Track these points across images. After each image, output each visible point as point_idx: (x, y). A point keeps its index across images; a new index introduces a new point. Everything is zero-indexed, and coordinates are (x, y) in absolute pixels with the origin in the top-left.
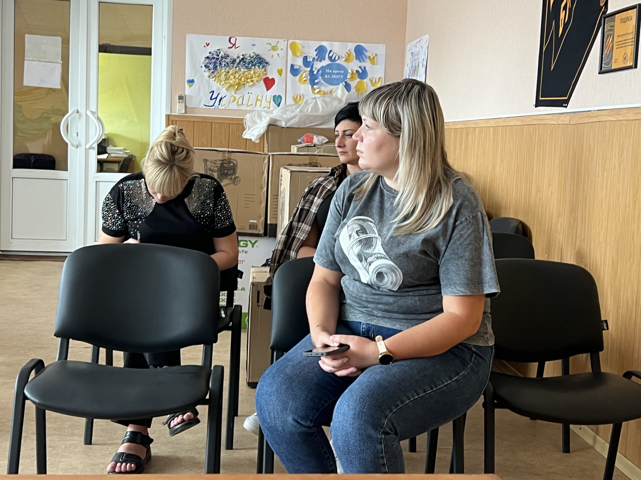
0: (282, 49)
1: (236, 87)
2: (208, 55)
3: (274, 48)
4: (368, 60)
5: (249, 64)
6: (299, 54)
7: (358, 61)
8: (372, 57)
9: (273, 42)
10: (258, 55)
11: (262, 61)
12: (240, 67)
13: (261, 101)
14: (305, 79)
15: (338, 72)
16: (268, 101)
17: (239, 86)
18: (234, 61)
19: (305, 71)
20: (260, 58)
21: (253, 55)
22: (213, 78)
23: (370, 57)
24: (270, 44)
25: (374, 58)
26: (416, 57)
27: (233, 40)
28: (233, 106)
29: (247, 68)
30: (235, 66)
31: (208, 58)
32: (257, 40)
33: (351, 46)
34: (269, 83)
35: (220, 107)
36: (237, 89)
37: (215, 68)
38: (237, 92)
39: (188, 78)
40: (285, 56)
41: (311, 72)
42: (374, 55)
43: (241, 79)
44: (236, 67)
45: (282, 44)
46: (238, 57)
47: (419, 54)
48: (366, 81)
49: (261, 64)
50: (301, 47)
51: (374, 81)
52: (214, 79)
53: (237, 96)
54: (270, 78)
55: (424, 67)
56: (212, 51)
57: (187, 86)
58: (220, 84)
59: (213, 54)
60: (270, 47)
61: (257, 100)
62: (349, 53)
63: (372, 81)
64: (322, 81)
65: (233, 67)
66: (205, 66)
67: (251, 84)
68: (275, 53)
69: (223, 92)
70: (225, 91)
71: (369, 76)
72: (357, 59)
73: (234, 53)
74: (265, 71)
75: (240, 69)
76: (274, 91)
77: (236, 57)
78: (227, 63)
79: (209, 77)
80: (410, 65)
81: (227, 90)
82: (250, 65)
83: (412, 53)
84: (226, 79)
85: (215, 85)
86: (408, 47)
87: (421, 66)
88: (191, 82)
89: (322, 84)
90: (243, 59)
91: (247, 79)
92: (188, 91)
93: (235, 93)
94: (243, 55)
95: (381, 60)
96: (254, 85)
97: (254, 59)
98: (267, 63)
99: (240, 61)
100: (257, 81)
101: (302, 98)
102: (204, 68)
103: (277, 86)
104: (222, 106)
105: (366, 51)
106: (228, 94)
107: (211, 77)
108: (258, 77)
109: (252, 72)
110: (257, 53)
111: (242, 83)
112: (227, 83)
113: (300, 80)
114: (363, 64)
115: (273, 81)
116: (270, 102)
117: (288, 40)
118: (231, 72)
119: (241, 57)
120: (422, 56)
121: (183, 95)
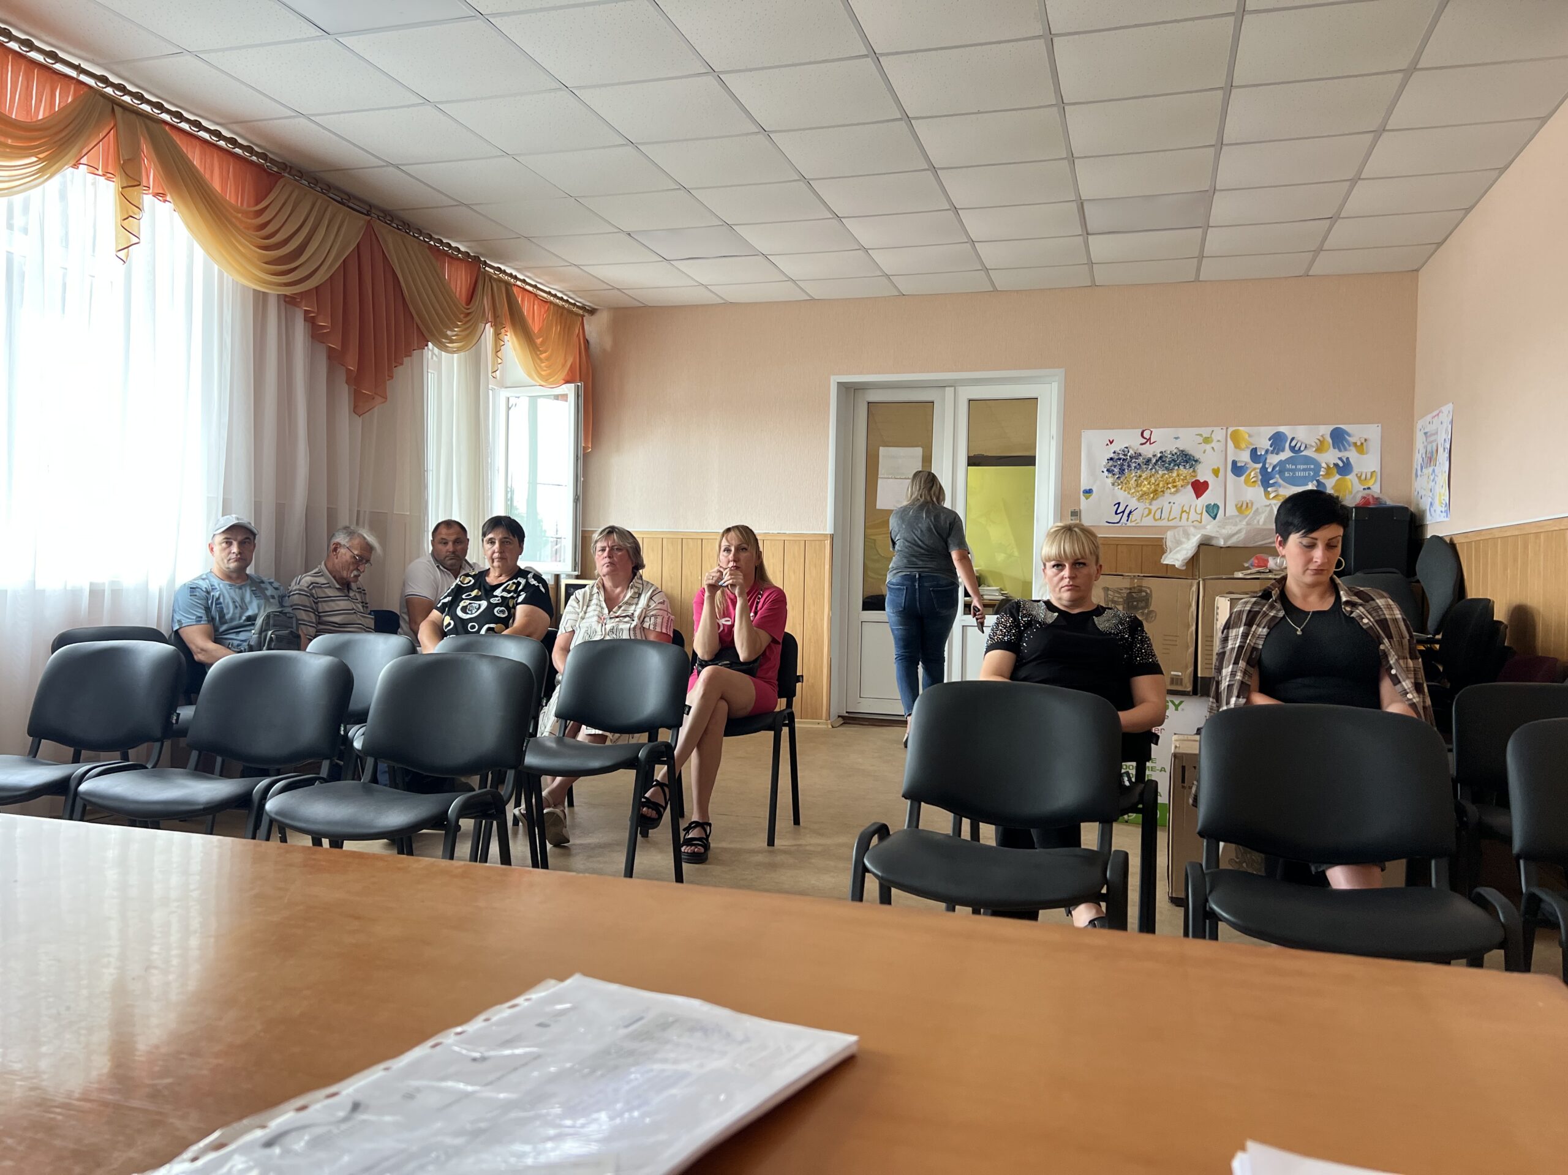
0: (1218, 441)
1: (1152, 495)
2: (1112, 455)
3: (1207, 440)
4: (1353, 448)
5: (1170, 464)
6: (1243, 446)
7: (1337, 450)
8: (1359, 444)
9: (1205, 431)
10: (1182, 451)
11: (1190, 459)
12: (1158, 468)
13: (1188, 513)
14: (1253, 480)
15: (1305, 467)
16: (1199, 512)
17: (1156, 493)
18: (1149, 461)
19: (1255, 469)
20: (1186, 455)
21: (1175, 451)
22: (1119, 485)
23: (1355, 444)
24: (1201, 435)
25: (1362, 444)
26: (1432, 438)
27: (1147, 434)
28: (1148, 521)
29: (1167, 469)
30: (1150, 467)
31: (1111, 459)
32: (1182, 432)
33: (1325, 430)
34: (1200, 488)
35: (1129, 524)
36: (1153, 498)
37: (1122, 471)
38: (1154, 502)
39: (1084, 486)
40: (1224, 449)
41: (1264, 469)
42: (1363, 441)
43: (1158, 484)
44: (1151, 469)
45: (1219, 434)
46: (1154, 456)
47: (1437, 433)
48: (1351, 478)
49: (1187, 462)
50: (1247, 436)
51: (1363, 477)
52: (1120, 487)
53: (1154, 508)
54: (1202, 481)
55: (1447, 451)
56: (1117, 450)
57: (1082, 498)
58: (1129, 493)
59: (1119, 454)
60: (1201, 440)
61: (1183, 512)
62: (1321, 439)
63: (1359, 478)
64: (1280, 481)
65: (1147, 469)
66: (1108, 470)
67: (1173, 490)
68: (1208, 447)
69: (1133, 503)
70: (1136, 502)
71: (1356, 470)
72: (1334, 448)
73: (1148, 451)
74: (1194, 471)
75: (1157, 472)
76: (1207, 498)
77: (1151, 456)
78: (1139, 464)
79: (1113, 484)
80: (1422, 451)
81: (1138, 500)
82: (1172, 465)
83: (1426, 433)
84: (1137, 486)
85: (1121, 495)
86: (1419, 424)
87: (1441, 450)
88: (1088, 492)
89: (1280, 486)
90: (1161, 458)
91: (1168, 484)
92: (1084, 504)
93: (1150, 504)
94: (1161, 452)
95: (1375, 446)
96: (1177, 491)
97: (1178, 456)
98: (1196, 461)
99: (1157, 461)
100: (1182, 486)
101: (1250, 505)
102: (1106, 473)
103: (1212, 490)
104: (1131, 522)
105: (1349, 435)
106: (1141, 506)
107: (1116, 484)
108: (1183, 480)
109: (1175, 474)
110: (1181, 449)
111: (1160, 490)
112: (1138, 492)
113: (1246, 482)
114: (1344, 455)
115: (1205, 485)
116: (1202, 514)
117: (1227, 428)
118: (1144, 475)
119: (1159, 455)
120: (1443, 437)
121: (1077, 509)
